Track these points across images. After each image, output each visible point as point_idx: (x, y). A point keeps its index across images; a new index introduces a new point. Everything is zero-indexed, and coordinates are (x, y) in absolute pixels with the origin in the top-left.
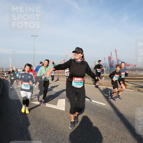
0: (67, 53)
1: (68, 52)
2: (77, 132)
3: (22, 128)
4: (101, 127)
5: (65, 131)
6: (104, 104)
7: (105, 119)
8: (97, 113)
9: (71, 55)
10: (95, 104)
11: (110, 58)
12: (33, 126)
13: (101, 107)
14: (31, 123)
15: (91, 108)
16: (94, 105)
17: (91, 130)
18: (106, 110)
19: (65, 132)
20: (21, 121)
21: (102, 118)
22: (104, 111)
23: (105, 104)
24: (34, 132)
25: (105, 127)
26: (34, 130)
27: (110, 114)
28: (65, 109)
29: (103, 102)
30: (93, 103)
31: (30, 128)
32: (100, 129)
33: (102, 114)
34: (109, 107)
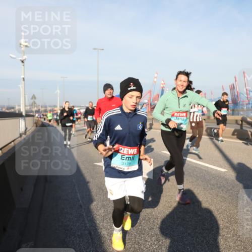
0: (155, 80)
1: (156, 77)
2: (175, 217)
3: (81, 206)
4: (218, 210)
5: (153, 213)
6: (223, 170)
7: (226, 196)
8: (210, 184)
9: (163, 82)
10: (206, 169)
11: (232, 88)
12: (100, 204)
13: (218, 176)
14: (96, 198)
15: (198, 175)
16: (205, 171)
17: (199, 213)
18: (226, 180)
19: (153, 215)
20: (78, 194)
21: (220, 195)
22: (224, 182)
23: (224, 168)
24: (101, 213)
25: (225, 210)
26: (100, 209)
27: (233, 187)
28: (153, 177)
29: (221, 167)
30: (202, 168)
31: (93, 206)
32: (216, 213)
33: (219, 188)
34: (232, 175)
